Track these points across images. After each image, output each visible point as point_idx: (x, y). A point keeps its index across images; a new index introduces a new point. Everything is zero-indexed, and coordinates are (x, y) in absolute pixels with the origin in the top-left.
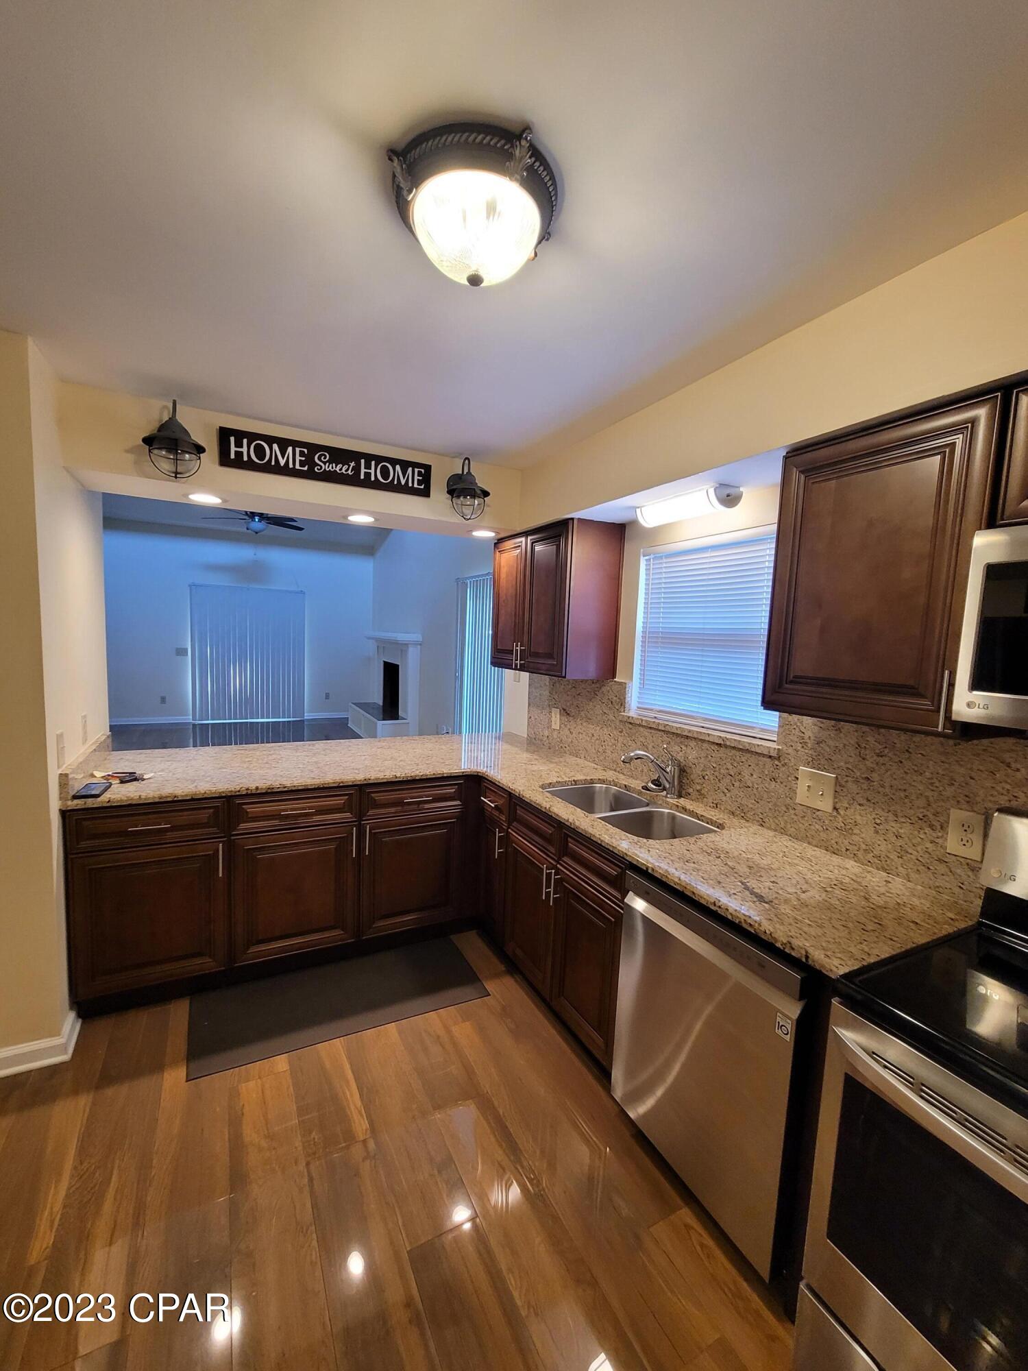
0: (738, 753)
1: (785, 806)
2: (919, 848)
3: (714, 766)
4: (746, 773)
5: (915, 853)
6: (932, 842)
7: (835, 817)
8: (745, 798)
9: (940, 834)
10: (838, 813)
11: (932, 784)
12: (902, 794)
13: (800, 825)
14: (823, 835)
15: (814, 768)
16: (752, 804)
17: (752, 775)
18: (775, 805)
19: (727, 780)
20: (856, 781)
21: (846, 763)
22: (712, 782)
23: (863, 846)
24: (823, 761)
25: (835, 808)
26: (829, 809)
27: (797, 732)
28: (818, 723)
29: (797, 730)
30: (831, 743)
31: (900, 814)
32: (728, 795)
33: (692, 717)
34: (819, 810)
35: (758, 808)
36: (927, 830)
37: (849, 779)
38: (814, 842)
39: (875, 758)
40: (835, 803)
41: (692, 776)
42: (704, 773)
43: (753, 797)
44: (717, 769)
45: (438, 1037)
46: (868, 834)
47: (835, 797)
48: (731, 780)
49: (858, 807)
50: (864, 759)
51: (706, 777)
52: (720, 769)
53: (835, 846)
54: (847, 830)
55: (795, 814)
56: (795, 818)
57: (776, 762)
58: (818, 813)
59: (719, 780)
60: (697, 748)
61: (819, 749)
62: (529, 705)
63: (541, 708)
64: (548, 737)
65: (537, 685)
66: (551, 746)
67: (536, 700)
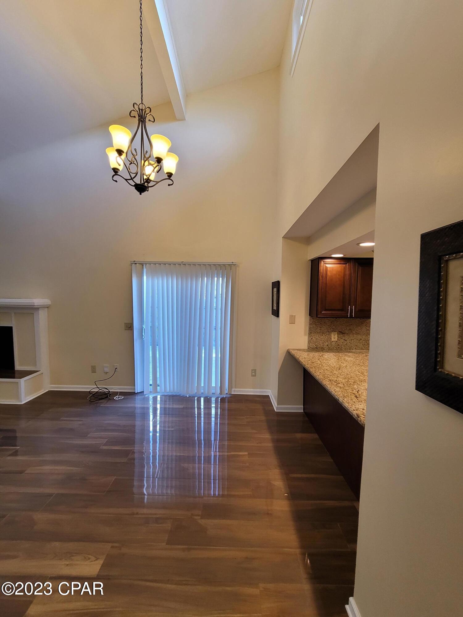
62: (310, 333)
63: (321, 333)
64: (328, 345)
65: (317, 323)
66: (330, 349)
67: (316, 330)
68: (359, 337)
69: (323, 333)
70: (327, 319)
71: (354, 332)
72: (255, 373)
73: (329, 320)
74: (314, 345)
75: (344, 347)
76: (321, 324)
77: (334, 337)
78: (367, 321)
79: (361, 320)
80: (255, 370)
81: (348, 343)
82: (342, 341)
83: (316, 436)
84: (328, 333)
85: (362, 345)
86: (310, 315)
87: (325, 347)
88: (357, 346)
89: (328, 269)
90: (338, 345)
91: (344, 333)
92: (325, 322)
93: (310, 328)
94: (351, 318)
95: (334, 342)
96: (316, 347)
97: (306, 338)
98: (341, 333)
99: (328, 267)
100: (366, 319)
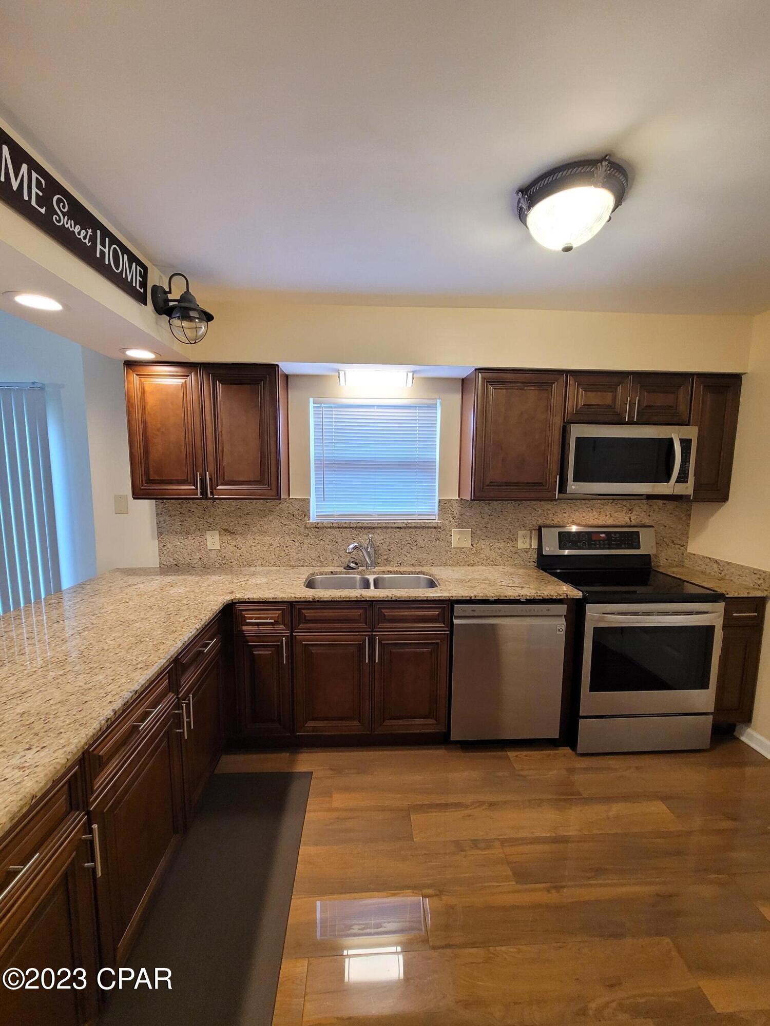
0: (413, 530)
1: (445, 551)
2: (508, 551)
3: (397, 541)
4: (420, 539)
5: (506, 553)
6: (512, 547)
7: (472, 549)
8: (420, 554)
9: (515, 543)
10: (474, 547)
11: (511, 523)
12: (500, 530)
13: (454, 559)
14: (466, 560)
15: (460, 528)
16: (425, 556)
17: (424, 540)
18: (440, 552)
19: (407, 547)
20: (481, 529)
21: (475, 522)
22: (397, 551)
23: (486, 558)
24: (464, 524)
25: (472, 545)
26: (470, 546)
27: (450, 512)
28: (461, 506)
29: (450, 510)
30: (467, 514)
31: (500, 539)
32: (408, 556)
33: (370, 515)
34: (463, 548)
35: (429, 557)
36: (511, 542)
37: (478, 529)
38: (462, 565)
39: (488, 517)
40: (472, 542)
41: (380, 551)
42: (389, 548)
43: (425, 552)
44: (400, 542)
45: (338, 818)
46: (487, 551)
47: (471, 540)
48: (410, 547)
49: (482, 541)
50: (483, 518)
51: (391, 549)
52: (401, 542)
53: (473, 562)
54: (477, 553)
55: (451, 554)
56: (451, 556)
57: (439, 530)
58: (463, 550)
59: (401, 549)
60: (383, 533)
61: (462, 518)
62: (160, 534)
63: (184, 534)
64: (200, 558)
66: (207, 566)
67: (173, 527)
68: (268, 539)
69: (188, 533)
71: (255, 530)
74: (172, 560)
75: (236, 562)
76: (181, 513)
77: (212, 540)
81: (245, 552)
82: (231, 548)
84: (198, 533)
85: (274, 557)
87: (195, 563)
88: (263, 559)
90: (224, 558)
91: (233, 533)
92: (190, 510)
93: (158, 523)
95: (213, 552)
96: (175, 563)
97: (157, 543)
98: (227, 530)
99: (145, 383)
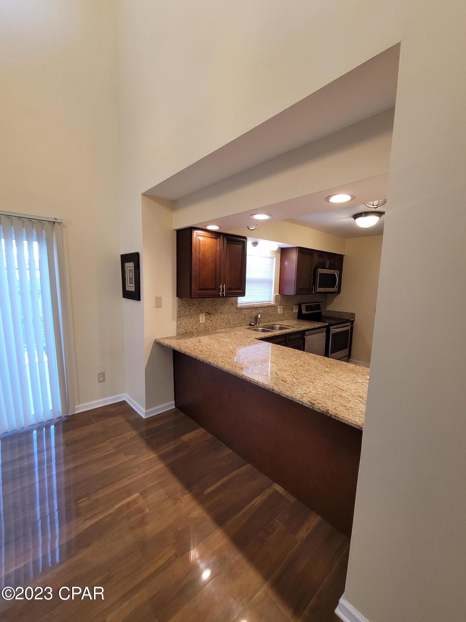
0: (268, 308)
1: (276, 315)
4: (270, 312)
11: (292, 303)
15: (280, 306)
20: (285, 306)
26: (282, 313)
29: (278, 299)
31: (289, 309)
35: (272, 318)
36: (292, 310)
44: (264, 313)
46: (286, 314)
49: (285, 310)
50: (286, 302)
51: (262, 316)
56: (278, 317)
57: (275, 307)
59: (265, 316)
61: (281, 302)
62: (179, 317)
63: (190, 316)
64: (196, 328)
65: (186, 305)
66: (199, 332)
67: (185, 313)
68: (223, 316)
69: (192, 316)
70: (195, 300)
71: (219, 312)
72: (104, 377)
73: (197, 301)
74: (184, 331)
75: (210, 328)
76: (189, 305)
77: (202, 318)
78: (228, 300)
79: (224, 299)
80: (103, 374)
81: (214, 323)
82: (209, 322)
83: (202, 430)
84: (196, 315)
85: (225, 324)
86: (177, 296)
87: (194, 330)
88: (221, 325)
89: (201, 242)
90: (206, 327)
91: (210, 314)
92: (193, 304)
93: (179, 312)
94: (222, 297)
95: (202, 324)
96: (185, 332)
97: (175, 322)
98: (208, 313)
99: (200, 239)
100: (228, 298)
